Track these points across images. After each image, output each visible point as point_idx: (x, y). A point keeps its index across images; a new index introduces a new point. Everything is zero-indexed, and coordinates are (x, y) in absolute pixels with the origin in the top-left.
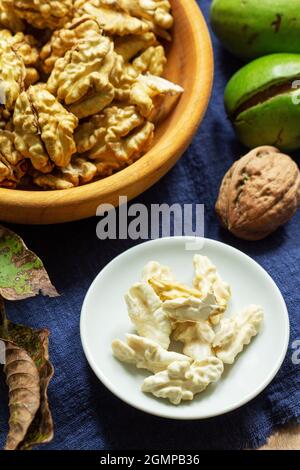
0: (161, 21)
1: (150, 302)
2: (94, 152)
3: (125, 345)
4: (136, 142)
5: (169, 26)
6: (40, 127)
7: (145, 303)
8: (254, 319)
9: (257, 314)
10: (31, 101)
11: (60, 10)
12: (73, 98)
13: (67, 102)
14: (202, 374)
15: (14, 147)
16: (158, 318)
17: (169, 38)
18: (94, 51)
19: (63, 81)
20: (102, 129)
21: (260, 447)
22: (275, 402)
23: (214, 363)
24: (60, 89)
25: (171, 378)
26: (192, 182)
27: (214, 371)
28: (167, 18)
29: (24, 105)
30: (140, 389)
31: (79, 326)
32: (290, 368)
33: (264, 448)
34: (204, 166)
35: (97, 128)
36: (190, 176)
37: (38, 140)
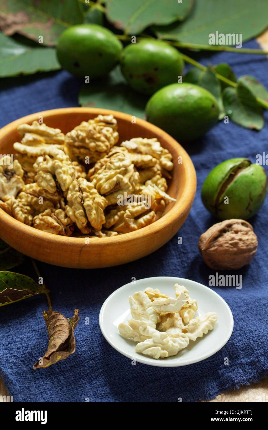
0: (165, 165)
1: (144, 302)
2: (117, 226)
3: (127, 324)
4: (144, 220)
5: (170, 169)
6: (83, 199)
7: (142, 304)
8: (210, 319)
9: (213, 316)
10: (80, 184)
11: (102, 147)
12: (106, 190)
13: (103, 192)
14: (174, 342)
15: (66, 216)
16: (149, 312)
17: (170, 177)
18: (121, 164)
19: (100, 179)
20: (122, 212)
21: (211, 400)
22: (223, 374)
23: (183, 337)
24: (98, 185)
25: (154, 342)
26: (180, 260)
27: (183, 341)
28: (169, 164)
29: (74, 187)
30: (135, 351)
31: (98, 323)
32: (234, 355)
33: (214, 401)
34: (188, 253)
35: (119, 211)
36: (178, 256)
37: (81, 207)
